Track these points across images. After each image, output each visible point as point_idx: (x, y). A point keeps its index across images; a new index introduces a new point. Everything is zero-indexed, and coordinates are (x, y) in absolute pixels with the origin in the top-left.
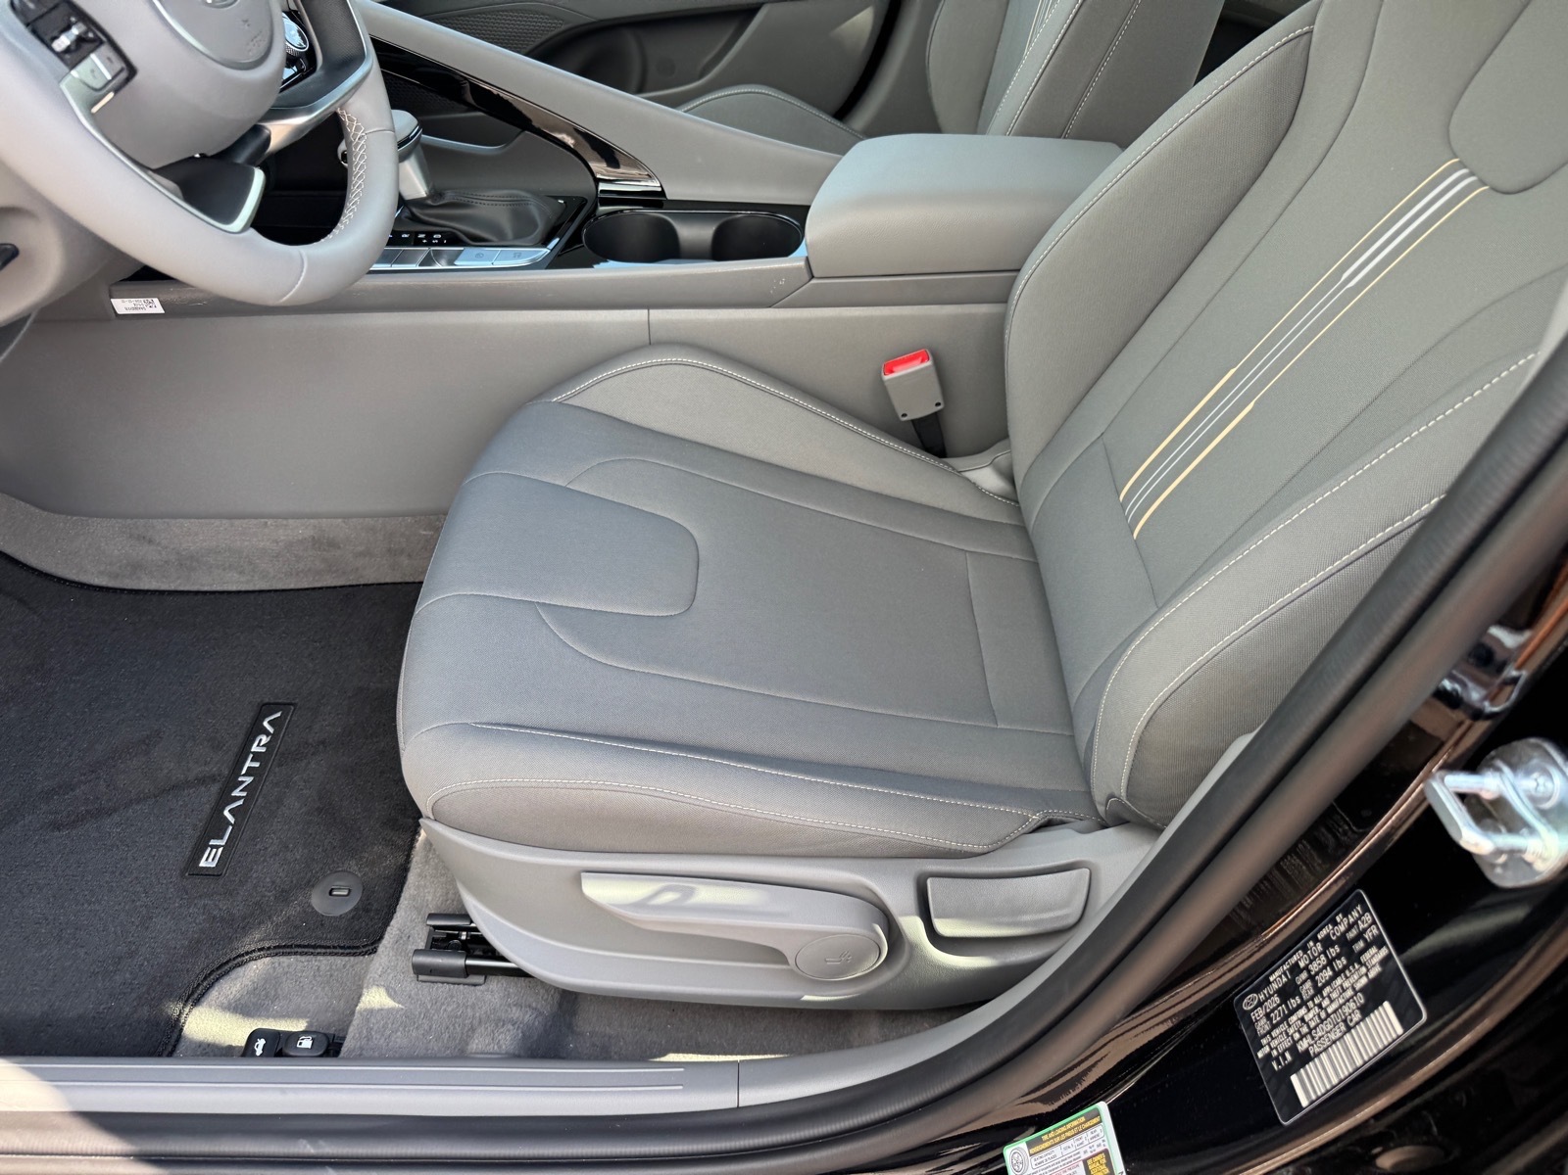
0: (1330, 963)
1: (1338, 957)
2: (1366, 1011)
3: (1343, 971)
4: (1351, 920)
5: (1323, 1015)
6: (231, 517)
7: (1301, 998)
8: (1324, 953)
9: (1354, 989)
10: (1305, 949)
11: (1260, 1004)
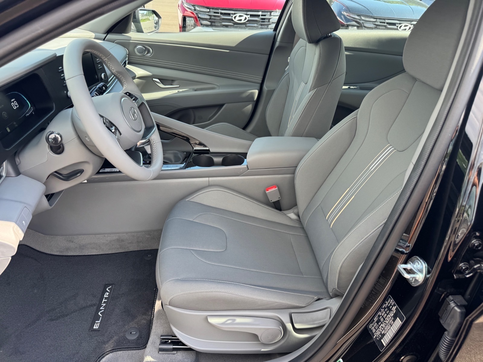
0: (386, 313)
1: (387, 311)
2: (394, 321)
3: (388, 313)
4: (389, 302)
5: (386, 324)
6: (95, 234)
7: (381, 322)
8: (384, 311)
9: (391, 317)
10: (380, 311)
11: (373, 326)
